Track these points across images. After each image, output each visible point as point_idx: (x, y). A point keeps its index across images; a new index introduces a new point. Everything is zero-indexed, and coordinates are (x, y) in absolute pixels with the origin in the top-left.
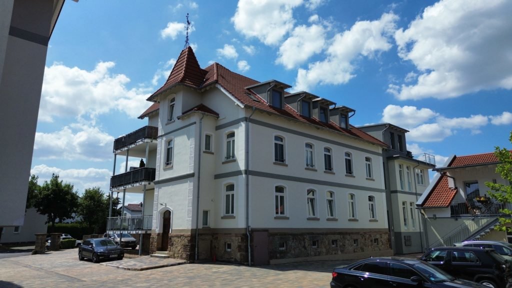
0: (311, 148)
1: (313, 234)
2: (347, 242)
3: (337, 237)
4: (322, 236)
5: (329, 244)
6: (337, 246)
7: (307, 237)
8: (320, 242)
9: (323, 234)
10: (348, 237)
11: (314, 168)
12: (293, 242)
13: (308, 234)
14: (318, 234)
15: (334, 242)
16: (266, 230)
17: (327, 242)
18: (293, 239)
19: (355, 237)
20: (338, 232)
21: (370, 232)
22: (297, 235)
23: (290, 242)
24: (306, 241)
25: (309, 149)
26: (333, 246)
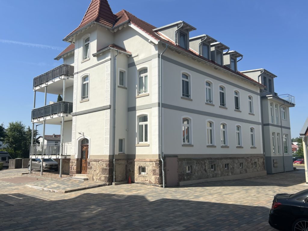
0: (210, 86)
1: (211, 159)
2: (236, 165)
3: (229, 161)
4: (218, 160)
5: (223, 167)
6: (228, 169)
7: (207, 162)
8: (216, 166)
9: (218, 159)
10: (236, 161)
11: (211, 103)
12: (197, 166)
13: (208, 159)
14: (216, 159)
15: (227, 165)
16: (176, 156)
17: (221, 166)
18: (197, 163)
19: (241, 161)
20: (229, 157)
21: (251, 157)
22: (199, 160)
23: (194, 166)
24: (206, 164)
25: (208, 87)
26: (226, 168)
